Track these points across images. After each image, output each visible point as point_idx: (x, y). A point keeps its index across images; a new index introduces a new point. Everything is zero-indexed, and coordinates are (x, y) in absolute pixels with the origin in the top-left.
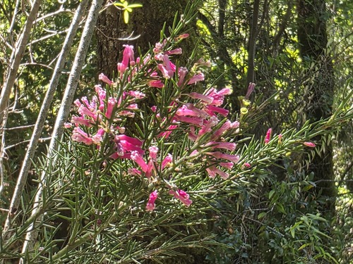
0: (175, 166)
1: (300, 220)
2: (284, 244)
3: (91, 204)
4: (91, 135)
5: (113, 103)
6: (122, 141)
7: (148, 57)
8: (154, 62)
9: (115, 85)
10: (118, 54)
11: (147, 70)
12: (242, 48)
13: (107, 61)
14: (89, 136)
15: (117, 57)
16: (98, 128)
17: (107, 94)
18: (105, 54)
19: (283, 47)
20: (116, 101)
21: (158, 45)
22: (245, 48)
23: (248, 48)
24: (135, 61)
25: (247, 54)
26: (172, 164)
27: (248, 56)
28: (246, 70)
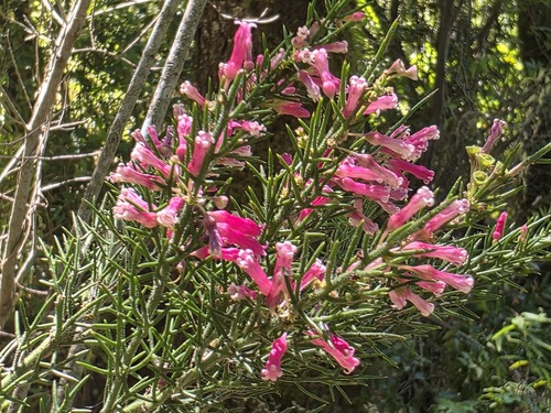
0: (330, 287)
1: (510, 323)
2: (483, 359)
3: (148, 344)
4: (155, 208)
5: (206, 143)
6: (218, 225)
7: (280, 55)
8: (291, 66)
9: (212, 105)
10: (226, 43)
11: (275, 81)
12: (427, 45)
13: (208, 54)
14: (151, 210)
15: (225, 48)
16: (170, 194)
17: (194, 122)
18: (205, 41)
19: (494, 44)
20: (213, 140)
21: (303, 31)
22: (433, 45)
23: (436, 45)
24: (254, 61)
25: (435, 54)
26: (323, 284)
27: (437, 58)
28: (432, 81)
